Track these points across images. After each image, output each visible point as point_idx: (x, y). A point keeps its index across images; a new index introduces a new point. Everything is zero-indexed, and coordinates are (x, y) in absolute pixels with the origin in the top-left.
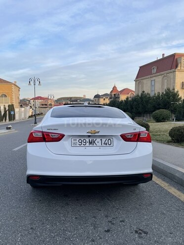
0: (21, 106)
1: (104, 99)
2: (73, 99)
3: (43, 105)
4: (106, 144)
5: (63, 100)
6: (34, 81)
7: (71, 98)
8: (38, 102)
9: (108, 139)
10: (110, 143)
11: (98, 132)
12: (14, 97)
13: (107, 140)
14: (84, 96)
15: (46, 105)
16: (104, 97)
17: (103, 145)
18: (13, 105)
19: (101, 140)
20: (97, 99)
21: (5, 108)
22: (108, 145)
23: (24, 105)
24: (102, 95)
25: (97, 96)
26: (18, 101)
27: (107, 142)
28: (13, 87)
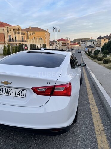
0: (51, 45)
1: (105, 40)
2: (83, 40)
3: (64, 44)
4: (19, 95)
5: (76, 41)
6: (56, 29)
7: (82, 39)
8: (61, 42)
9: (21, 90)
10: (22, 95)
11: (10, 83)
12: (46, 39)
13: (21, 92)
14: (92, 37)
15: (66, 44)
16: (105, 39)
17: (17, 95)
18: (45, 44)
19: (16, 90)
20: (99, 40)
21: (41, 46)
22: (20, 96)
23: (52, 44)
24: (103, 37)
25: (100, 38)
26: (49, 42)
27: (20, 93)
28: (46, 33)
